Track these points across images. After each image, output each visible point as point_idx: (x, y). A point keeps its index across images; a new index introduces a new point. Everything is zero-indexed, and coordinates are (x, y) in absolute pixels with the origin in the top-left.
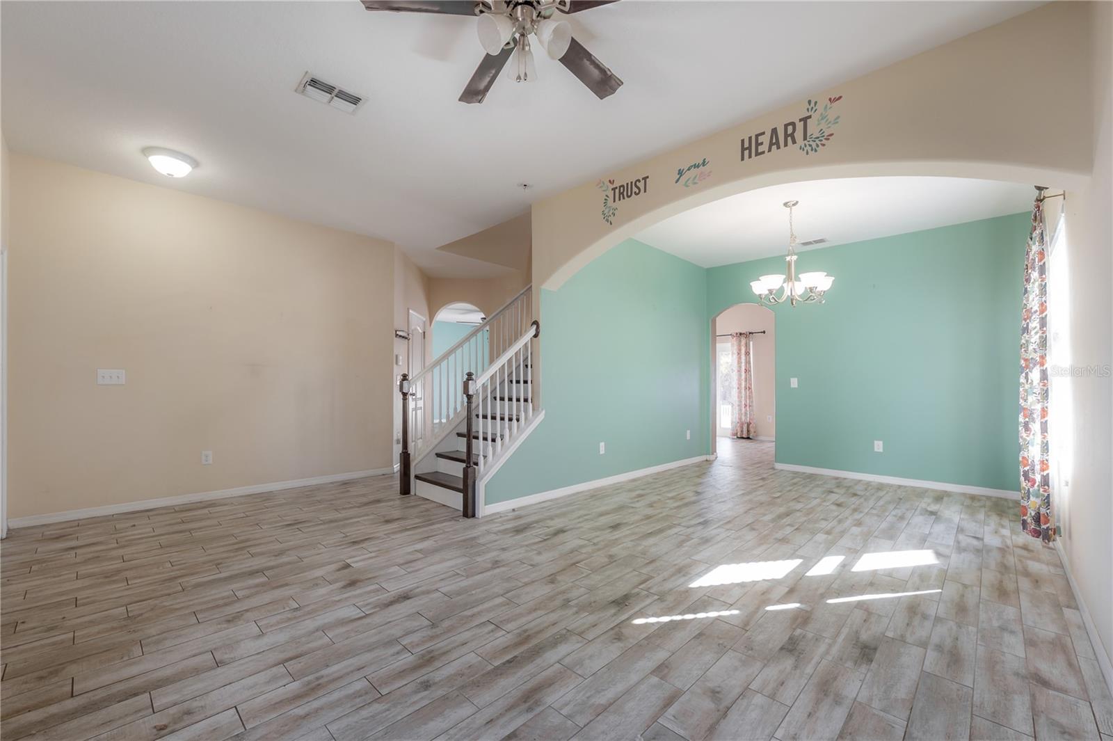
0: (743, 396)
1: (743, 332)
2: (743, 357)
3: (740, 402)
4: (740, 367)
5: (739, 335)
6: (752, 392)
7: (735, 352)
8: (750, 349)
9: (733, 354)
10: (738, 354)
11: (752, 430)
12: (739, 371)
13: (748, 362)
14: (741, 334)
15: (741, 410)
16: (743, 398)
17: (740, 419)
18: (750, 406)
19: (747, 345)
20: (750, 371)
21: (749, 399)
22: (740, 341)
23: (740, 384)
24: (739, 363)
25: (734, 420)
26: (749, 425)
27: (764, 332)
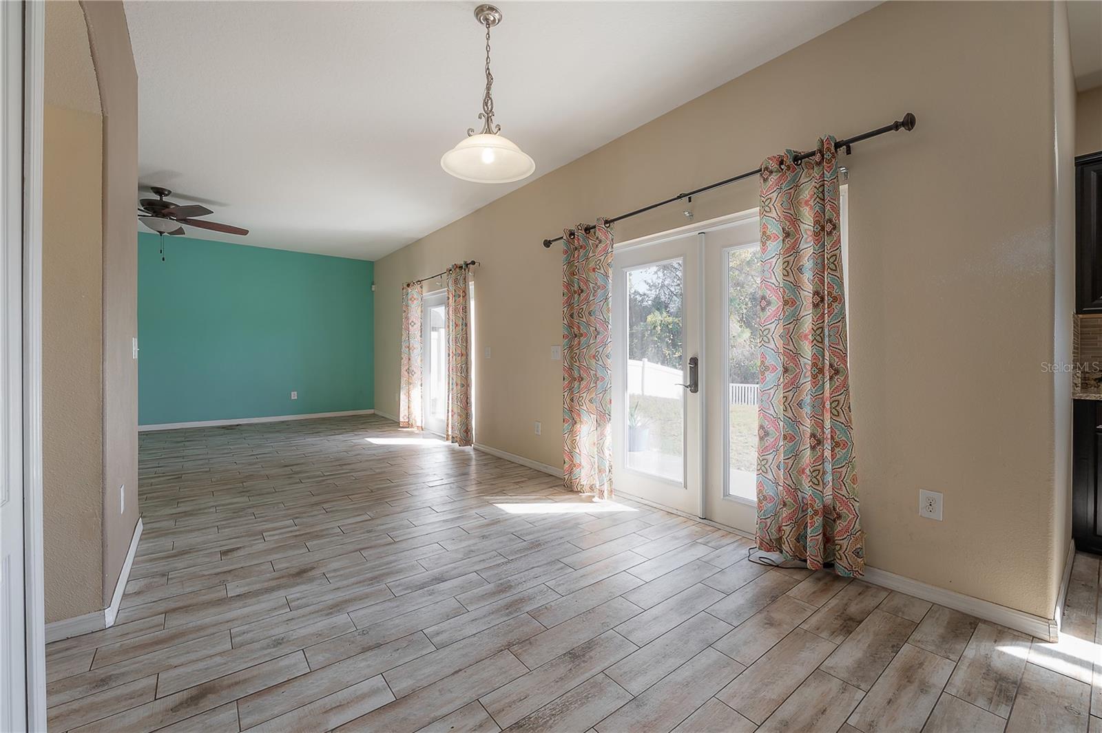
0: (808, 399)
1: (803, 149)
2: (808, 248)
3: (795, 422)
4: (796, 286)
5: (789, 161)
6: (845, 385)
7: (775, 229)
8: (836, 209)
9: (765, 238)
10: (787, 235)
11: (845, 544)
12: (790, 302)
13: (828, 264)
14: (797, 158)
15: (795, 455)
16: (807, 410)
17: (794, 490)
18: (836, 444)
19: (826, 197)
20: (838, 299)
21: (835, 415)
22: (796, 186)
23: (793, 355)
24: (791, 268)
25: (770, 491)
26: (830, 516)
27: (909, 122)
